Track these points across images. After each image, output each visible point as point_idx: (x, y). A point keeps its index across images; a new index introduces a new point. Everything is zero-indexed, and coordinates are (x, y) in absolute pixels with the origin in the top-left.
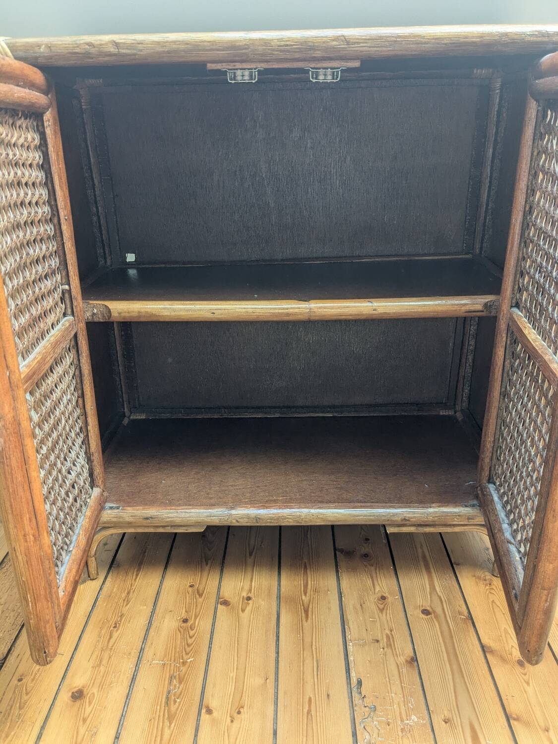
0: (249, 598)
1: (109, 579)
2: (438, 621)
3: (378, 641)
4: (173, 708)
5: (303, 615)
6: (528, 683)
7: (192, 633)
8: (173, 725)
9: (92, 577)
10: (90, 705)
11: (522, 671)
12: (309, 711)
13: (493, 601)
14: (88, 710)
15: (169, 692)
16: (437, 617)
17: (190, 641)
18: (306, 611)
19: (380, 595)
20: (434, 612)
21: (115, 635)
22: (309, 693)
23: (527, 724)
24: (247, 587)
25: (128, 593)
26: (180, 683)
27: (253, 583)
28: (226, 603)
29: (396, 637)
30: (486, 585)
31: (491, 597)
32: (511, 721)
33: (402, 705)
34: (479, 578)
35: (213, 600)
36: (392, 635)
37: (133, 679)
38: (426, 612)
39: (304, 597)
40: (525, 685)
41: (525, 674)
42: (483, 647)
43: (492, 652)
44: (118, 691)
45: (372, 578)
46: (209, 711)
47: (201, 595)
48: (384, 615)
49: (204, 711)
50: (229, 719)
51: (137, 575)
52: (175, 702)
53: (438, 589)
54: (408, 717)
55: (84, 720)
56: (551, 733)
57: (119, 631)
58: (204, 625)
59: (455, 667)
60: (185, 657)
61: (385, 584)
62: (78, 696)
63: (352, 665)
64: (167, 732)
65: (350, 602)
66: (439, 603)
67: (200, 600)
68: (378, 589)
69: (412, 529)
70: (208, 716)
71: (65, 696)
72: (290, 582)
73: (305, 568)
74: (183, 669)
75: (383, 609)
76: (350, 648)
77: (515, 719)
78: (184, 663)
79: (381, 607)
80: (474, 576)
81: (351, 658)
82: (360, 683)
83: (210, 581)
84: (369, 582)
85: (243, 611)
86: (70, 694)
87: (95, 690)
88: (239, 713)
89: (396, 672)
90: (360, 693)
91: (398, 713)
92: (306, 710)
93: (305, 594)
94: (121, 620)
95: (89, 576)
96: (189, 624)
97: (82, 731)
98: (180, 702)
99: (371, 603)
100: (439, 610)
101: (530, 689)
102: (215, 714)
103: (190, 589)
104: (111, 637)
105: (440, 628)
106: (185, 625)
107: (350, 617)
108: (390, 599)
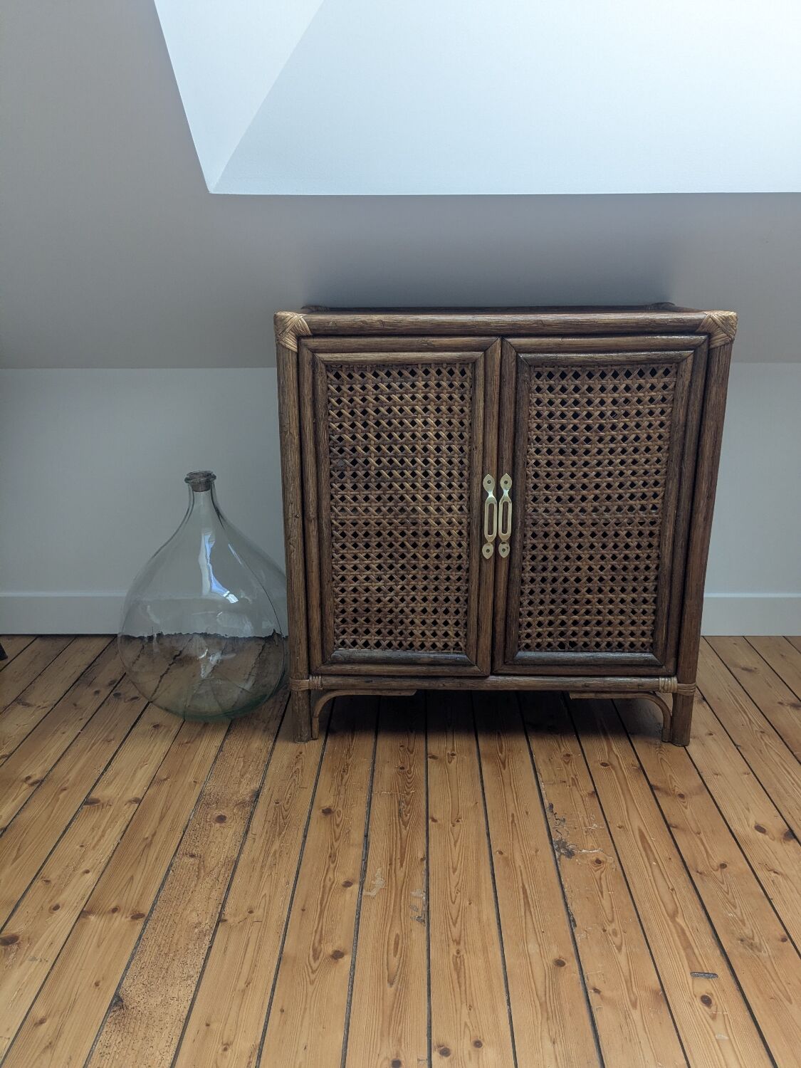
0: (453, 755)
1: (328, 741)
2: (614, 769)
3: (565, 782)
4: (406, 819)
5: (501, 766)
6: (686, 808)
7: (409, 776)
8: (408, 828)
9: (314, 737)
10: (339, 816)
11: (682, 800)
12: (513, 821)
13: (661, 759)
14: (339, 820)
15: (400, 810)
16: (614, 768)
17: (409, 781)
18: (504, 764)
19: (565, 753)
20: (611, 764)
21: (346, 777)
22: (511, 809)
23: (684, 830)
24: (451, 747)
25: (349, 750)
26: (408, 805)
27: (455, 745)
28: (433, 757)
29: (579, 779)
30: (656, 748)
31: (660, 756)
32: (671, 829)
33: (585, 818)
34: (651, 743)
35: (423, 756)
36: (577, 779)
37: (369, 804)
38: (604, 764)
39: (500, 754)
40: (684, 809)
41: (684, 802)
42: (651, 787)
43: (658, 789)
44: (359, 810)
45: (558, 742)
46: (434, 820)
47: (412, 752)
48: (569, 766)
49: (430, 821)
50: (451, 825)
51: (352, 739)
52: (407, 816)
53: (614, 749)
54: (591, 824)
55: (338, 826)
56: (702, 835)
57: (348, 775)
58: (419, 771)
59: (628, 797)
60: (408, 790)
61: (569, 746)
62: (327, 812)
63: (544, 796)
64: (404, 832)
65: (540, 759)
66: (616, 759)
67: (412, 755)
68: (563, 749)
69: (592, 696)
70: (434, 823)
71: (317, 813)
72: (486, 744)
73: (499, 734)
74: (408, 797)
75: (568, 762)
76: (542, 786)
77: (674, 827)
78: (408, 794)
79: (567, 761)
80: (647, 742)
81: (543, 792)
82: (551, 806)
83: (418, 744)
84: (556, 745)
85: (450, 762)
86: (321, 811)
87: (341, 809)
88: (458, 821)
89: (580, 800)
90: (552, 812)
91: (582, 822)
92: (510, 821)
93: (501, 753)
94: (348, 767)
95: (312, 736)
96: (406, 770)
97: (338, 831)
98: (410, 816)
99: (558, 758)
100: (615, 763)
101: (688, 812)
102: (439, 822)
103: (402, 749)
104: (342, 778)
105: (616, 774)
106: (402, 771)
107: (540, 766)
108: (574, 756)
